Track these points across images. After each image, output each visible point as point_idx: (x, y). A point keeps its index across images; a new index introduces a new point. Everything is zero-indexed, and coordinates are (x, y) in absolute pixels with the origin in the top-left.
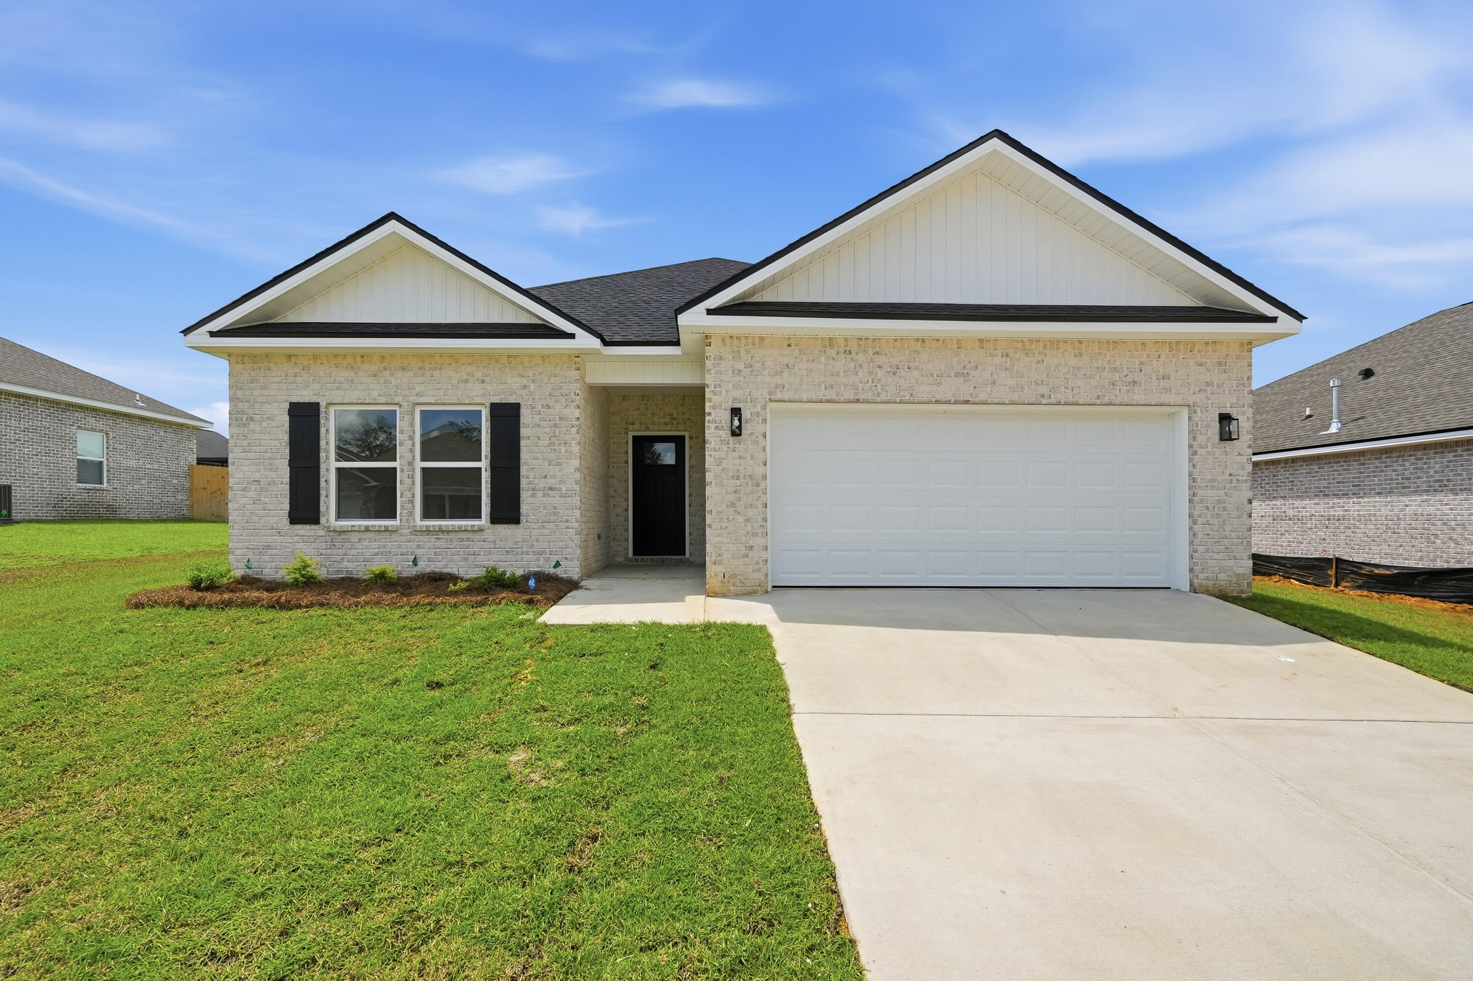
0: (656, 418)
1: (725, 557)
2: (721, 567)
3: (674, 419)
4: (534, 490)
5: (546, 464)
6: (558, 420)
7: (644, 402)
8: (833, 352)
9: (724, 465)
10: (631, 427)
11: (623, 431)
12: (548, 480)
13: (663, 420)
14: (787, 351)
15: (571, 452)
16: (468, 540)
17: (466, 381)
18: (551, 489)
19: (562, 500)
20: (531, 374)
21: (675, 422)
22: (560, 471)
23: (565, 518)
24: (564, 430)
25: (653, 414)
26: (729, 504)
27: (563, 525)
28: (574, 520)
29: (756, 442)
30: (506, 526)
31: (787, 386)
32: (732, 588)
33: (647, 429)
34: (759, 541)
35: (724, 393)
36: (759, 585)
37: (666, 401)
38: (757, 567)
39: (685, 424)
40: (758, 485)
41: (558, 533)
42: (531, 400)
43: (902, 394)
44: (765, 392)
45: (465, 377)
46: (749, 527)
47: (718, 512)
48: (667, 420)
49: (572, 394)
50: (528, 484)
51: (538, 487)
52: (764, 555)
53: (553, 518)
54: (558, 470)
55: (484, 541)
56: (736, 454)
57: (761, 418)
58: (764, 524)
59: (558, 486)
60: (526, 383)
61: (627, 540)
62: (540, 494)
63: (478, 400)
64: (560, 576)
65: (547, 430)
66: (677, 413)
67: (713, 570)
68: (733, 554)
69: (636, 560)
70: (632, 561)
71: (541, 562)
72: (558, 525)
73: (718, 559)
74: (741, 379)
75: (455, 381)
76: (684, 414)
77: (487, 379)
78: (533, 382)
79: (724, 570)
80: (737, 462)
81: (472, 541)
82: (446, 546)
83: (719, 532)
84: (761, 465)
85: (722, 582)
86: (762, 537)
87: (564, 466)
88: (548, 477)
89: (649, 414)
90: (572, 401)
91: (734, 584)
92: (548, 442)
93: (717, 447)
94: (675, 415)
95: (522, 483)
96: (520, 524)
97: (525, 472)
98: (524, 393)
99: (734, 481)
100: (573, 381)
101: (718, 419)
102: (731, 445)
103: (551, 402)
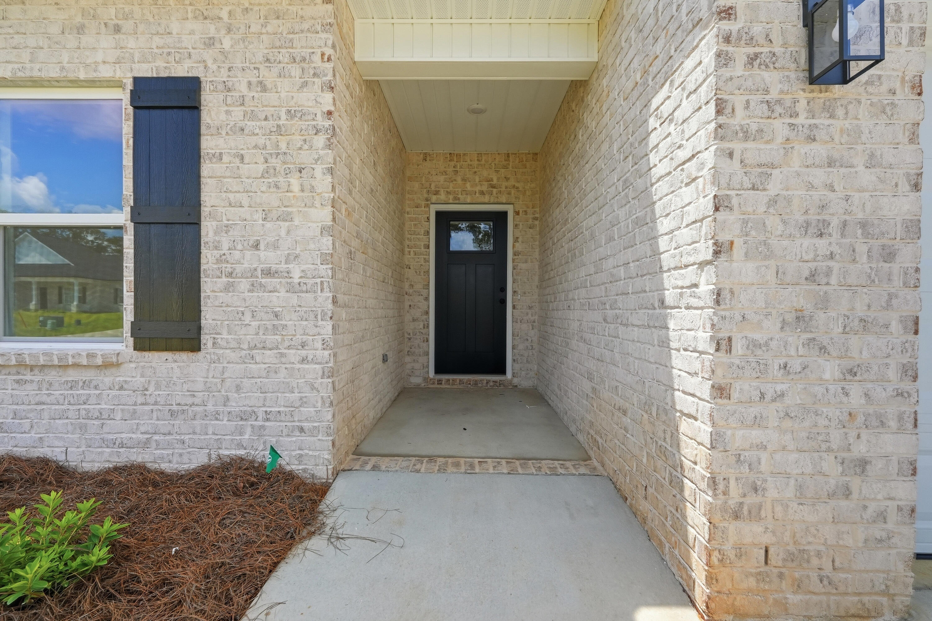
0: (468, 185)
1: (772, 493)
2: (758, 528)
3: (493, 187)
4: (230, 275)
5: (259, 216)
6: (284, 116)
7: (452, 163)
9: (774, 188)
10: (434, 198)
11: (423, 203)
12: (262, 254)
13: (478, 189)
15: (312, 189)
16: (86, 384)
17: (80, 29)
18: (269, 273)
19: (294, 299)
20: (224, 14)
21: (495, 191)
22: (288, 232)
23: (299, 338)
24: (297, 140)
25: (464, 180)
26: (790, 318)
27: (293, 355)
28: (319, 345)
29: (888, 109)
30: (169, 356)
32: (793, 598)
33: (457, 201)
34: (890, 445)
36: (886, 593)
37: (483, 162)
38: (877, 532)
39: (509, 194)
41: (283, 373)
42: (224, 72)
45: (79, 19)
46: (857, 399)
47: (753, 345)
48: (485, 188)
49: (317, 58)
50: (219, 261)
51: (239, 269)
52: (903, 491)
53: (271, 339)
54: (283, 233)
55: (121, 388)
58: (906, 385)
59: (283, 267)
60: (212, 33)
61: (427, 354)
62: (244, 285)
63: (106, 72)
64: (288, 468)
65: (261, 141)
66: (498, 179)
67: (733, 538)
68: (800, 488)
69: (440, 382)
70: (434, 383)
71: (247, 437)
72: (282, 355)
73: (750, 500)
75: (55, 30)
76: (507, 179)
77: (128, 25)
78: (229, 30)
79: (767, 539)
80: (820, 176)
81: (96, 387)
82: (37, 399)
83: (754, 410)
84: (904, 187)
85: (760, 577)
86: (900, 430)
87: (296, 222)
88: (262, 247)
89: (459, 179)
90: (315, 75)
91: (798, 586)
92: (262, 167)
93: (754, 127)
94: (495, 182)
95: (203, 261)
96: (199, 353)
97: (211, 234)
98: (208, 55)
99: (807, 242)
100: (319, 28)
101: (757, 30)
102: (801, 120)
103: (269, 76)
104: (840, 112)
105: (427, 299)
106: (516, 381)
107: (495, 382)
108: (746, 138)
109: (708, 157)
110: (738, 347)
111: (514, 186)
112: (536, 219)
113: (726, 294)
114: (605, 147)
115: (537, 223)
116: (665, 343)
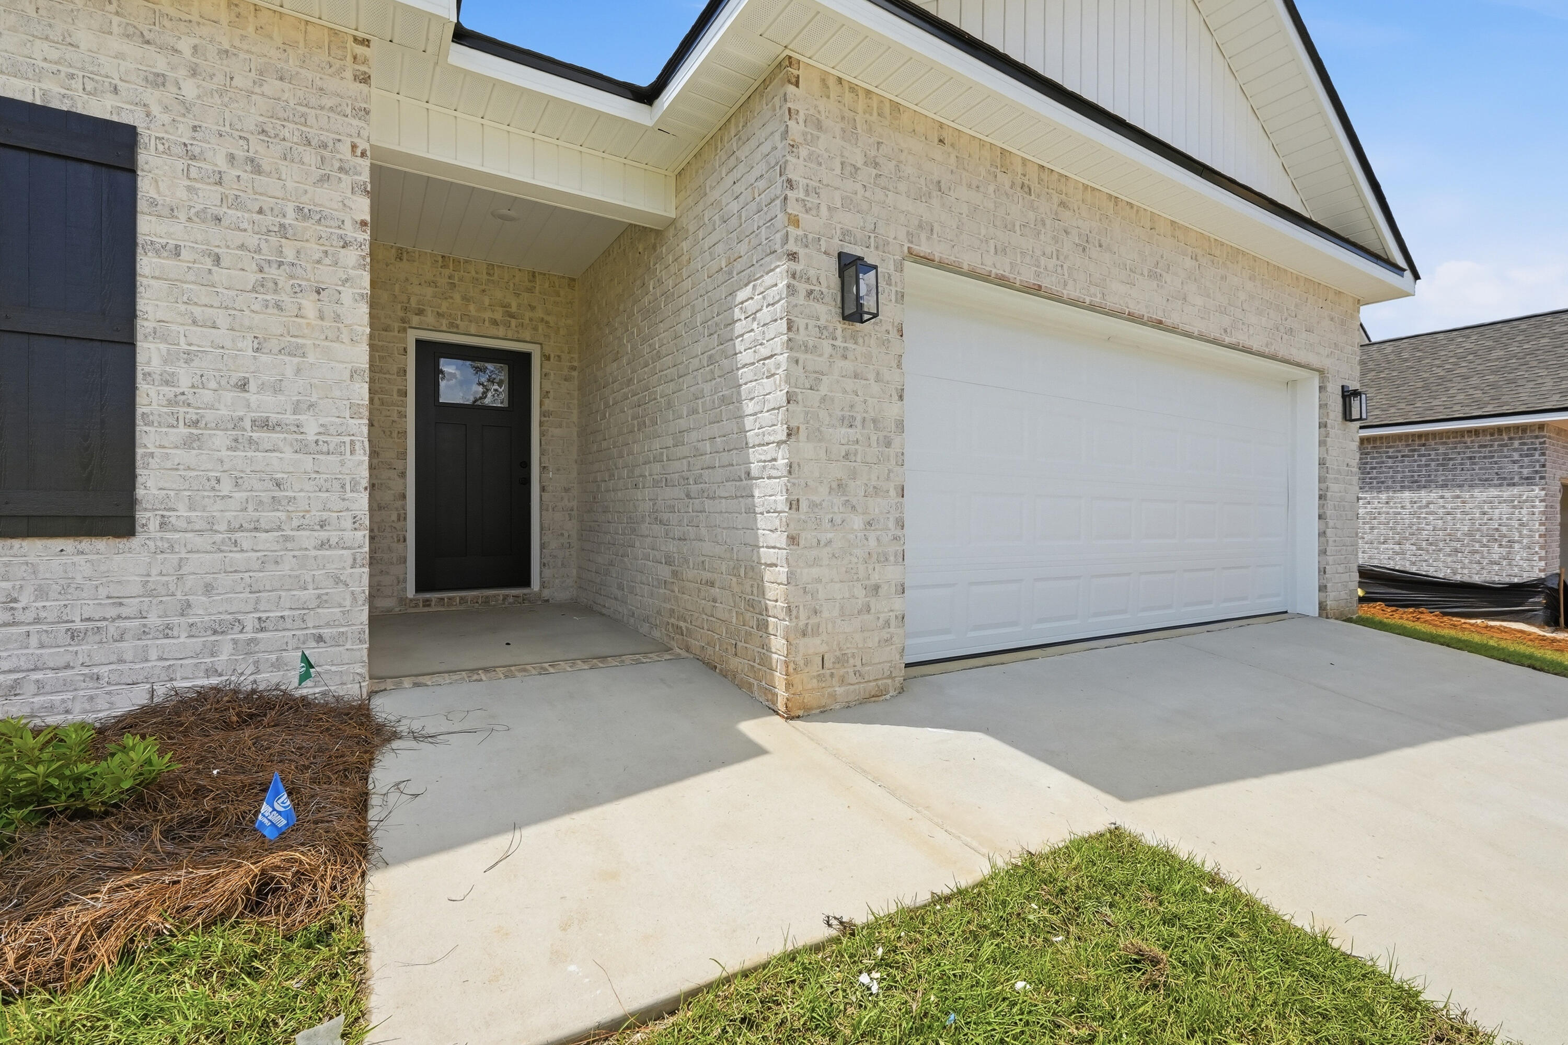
0: (472, 308)
1: (826, 614)
2: (817, 641)
3: (512, 316)
4: (194, 424)
5: (247, 345)
6: (291, 213)
7: (446, 272)
8: (1004, 179)
9: (824, 390)
10: (415, 320)
11: (396, 325)
12: (253, 398)
13: (487, 315)
14: (938, 152)
15: (337, 318)
18: (265, 425)
19: (307, 462)
20: (185, 46)
21: (514, 322)
22: (298, 371)
23: (316, 515)
24: (315, 250)
25: (465, 298)
26: (834, 485)
27: (307, 539)
28: (348, 524)
29: (885, 343)
30: (68, 544)
31: (937, 228)
32: (840, 690)
33: (453, 328)
34: (891, 574)
35: (824, 210)
36: (890, 677)
37: (496, 278)
38: (885, 635)
39: (535, 329)
40: (888, 444)
41: (289, 563)
42: (183, 129)
43: (1093, 289)
44: (902, 235)
46: (872, 542)
47: (813, 505)
48: (498, 316)
49: (345, 148)
50: (171, 403)
51: (209, 415)
52: (898, 604)
53: (268, 517)
54: (289, 372)
56: (848, 365)
57: (894, 290)
58: (899, 533)
59: (290, 418)
60: (161, 68)
61: (404, 561)
62: (220, 440)
64: (298, 693)
65: (252, 241)
66: (519, 306)
67: (801, 650)
68: (842, 608)
70: (417, 606)
71: (224, 657)
72: (287, 539)
73: (814, 620)
74: (858, 187)
76: (533, 308)
78: (194, 73)
79: (823, 648)
80: (850, 384)
83: (812, 554)
84: (896, 397)
85: (820, 678)
86: (896, 563)
87: (311, 359)
88: (252, 386)
89: (457, 297)
90: (341, 169)
91: (842, 681)
92: (252, 277)
93: (811, 344)
94: (514, 309)
95: (141, 399)
96: (133, 538)
97: (156, 362)
98: (152, 97)
99: (844, 430)
100: (348, 111)
101: (812, 273)
102: (838, 343)
103: (268, 156)
104: (860, 341)
105: (403, 475)
106: (546, 593)
107: (515, 596)
108: (806, 351)
109: (783, 359)
110: (804, 505)
111: (542, 320)
112: (573, 368)
113: (795, 466)
114: (686, 314)
115: (575, 374)
116: (751, 511)
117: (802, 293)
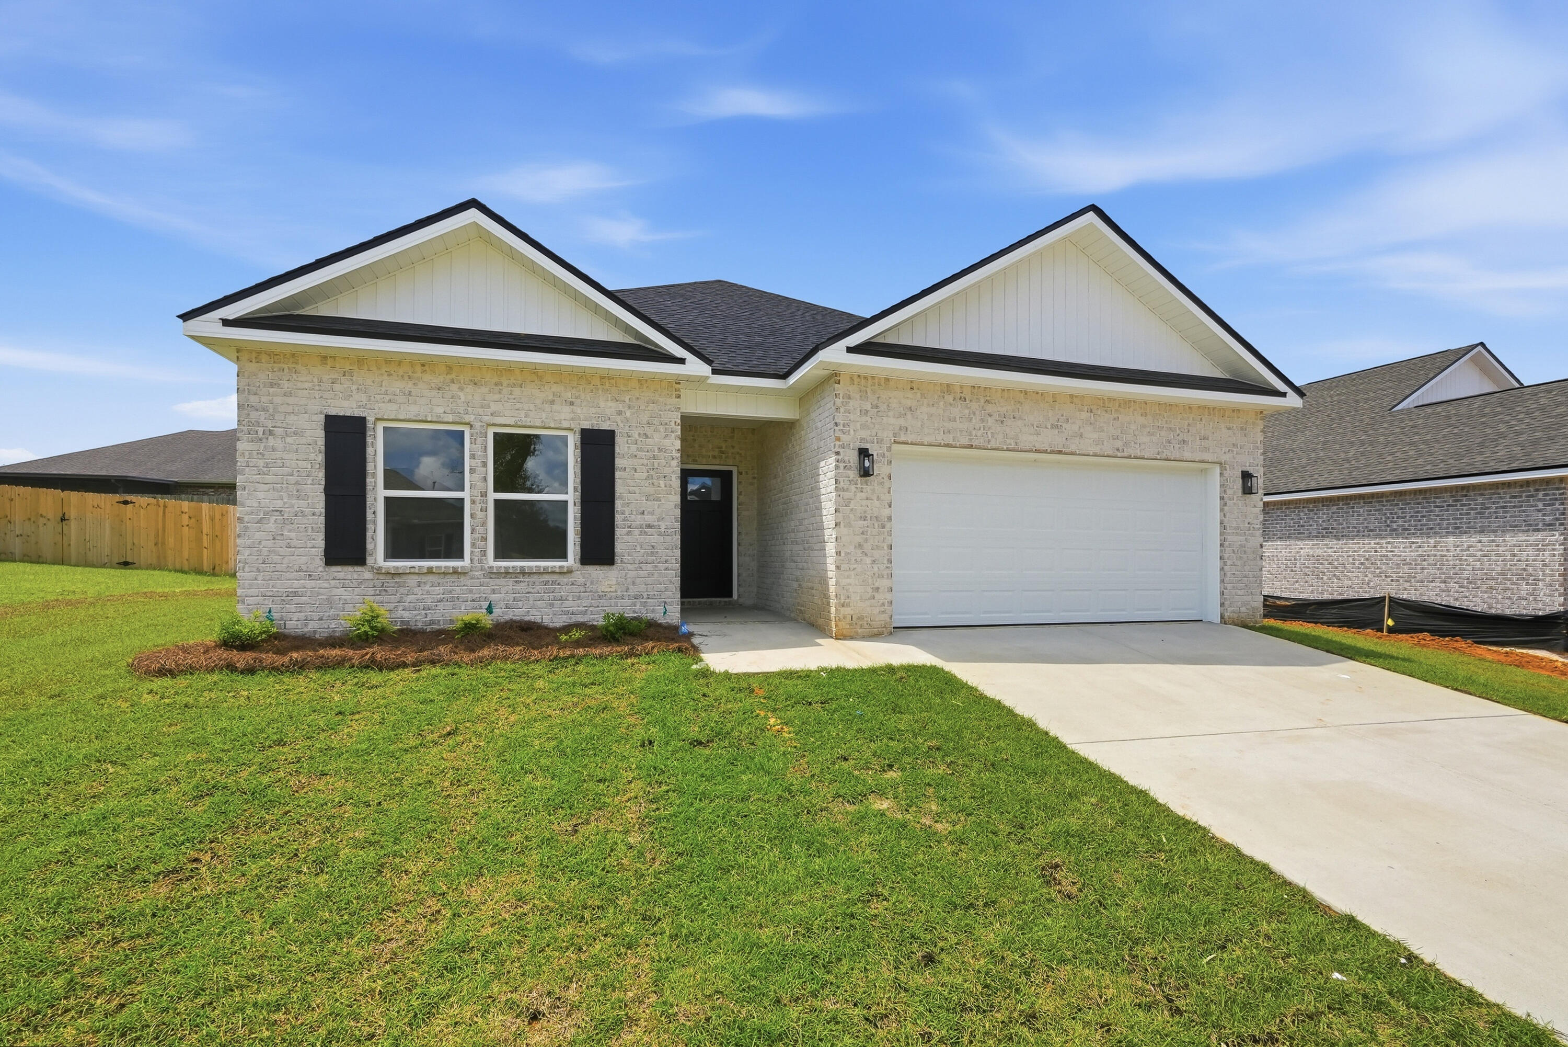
0: (704, 450)
1: (853, 598)
2: (850, 609)
3: (724, 452)
4: (630, 527)
5: (644, 498)
6: (656, 450)
8: (950, 398)
9: (852, 506)
12: (646, 517)
13: (711, 454)
14: (910, 394)
15: (671, 486)
16: (553, 583)
17: (552, 402)
18: (649, 526)
19: (661, 539)
20: (627, 399)
21: (723, 455)
22: (659, 506)
23: (664, 559)
24: (663, 462)
25: (701, 446)
26: (857, 545)
27: (662, 566)
28: (674, 561)
29: (882, 484)
30: (598, 567)
31: (909, 429)
32: (860, 631)
33: (695, 462)
34: (884, 583)
35: (852, 432)
36: (885, 630)
37: (716, 433)
38: (882, 609)
39: (734, 458)
40: (883, 527)
41: (656, 575)
42: (627, 427)
43: (1008, 441)
44: (891, 435)
45: (551, 398)
46: (876, 569)
47: (847, 554)
48: (716, 453)
49: (673, 424)
50: (624, 520)
51: (634, 524)
52: (889, 596)
53: (650, 559)
54: (656, 507)
55: (572, 584)
56: (863, 495)
57: (886, 459)
58: (889, 565)
59: (656, 523)
60: (621, 408)
62: (637, 532)
63: (565, 424)
65: (645, 462)
66: (727, 447)
67: (842, 613)
68: (861, 597)
71: (638, 608)
72: (656, 566)
73: (847, 601)
74: (868, 419)
75: (538, 402)
76: (733, 447)
77: (578, 402)
78: (630, 407)
79: (852, 612)
80: (865, 502)
81: (559, 584)
82: (527, 590)
83: (847, 573)
84: (887, 506)
85: (850, 625)
86: (888, 578)
87: (663, 501)
88: (646, 513)
89: (696, 446)
90: (672, 432)
91: (861, 626)
92: (646, 475)
93: (845, 487)
94: (724, 449)
95: (616, 520)
96: (611, 567)
97: (620, 507)
98: (618, 418)
99: (861, 522)
101: (846, 459)
102: (859, 486)
103: (649, 431)
104: (869, 484)
106: (741, 601)
107: (725, 602)
108: (844, 490)
109: (834, 494)
110: (843, 554)
111: (738, 453)
112: (754, 478)
113: (839, 538)
114: (803, 465)
115: (755, 481)
116: (825, 556)
117: (842, 468)
